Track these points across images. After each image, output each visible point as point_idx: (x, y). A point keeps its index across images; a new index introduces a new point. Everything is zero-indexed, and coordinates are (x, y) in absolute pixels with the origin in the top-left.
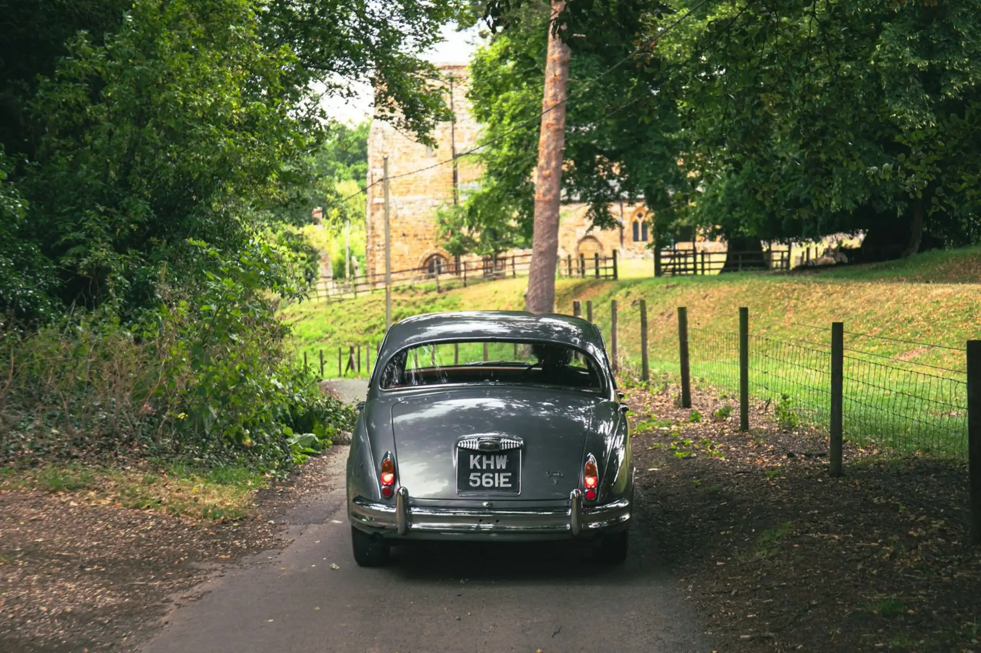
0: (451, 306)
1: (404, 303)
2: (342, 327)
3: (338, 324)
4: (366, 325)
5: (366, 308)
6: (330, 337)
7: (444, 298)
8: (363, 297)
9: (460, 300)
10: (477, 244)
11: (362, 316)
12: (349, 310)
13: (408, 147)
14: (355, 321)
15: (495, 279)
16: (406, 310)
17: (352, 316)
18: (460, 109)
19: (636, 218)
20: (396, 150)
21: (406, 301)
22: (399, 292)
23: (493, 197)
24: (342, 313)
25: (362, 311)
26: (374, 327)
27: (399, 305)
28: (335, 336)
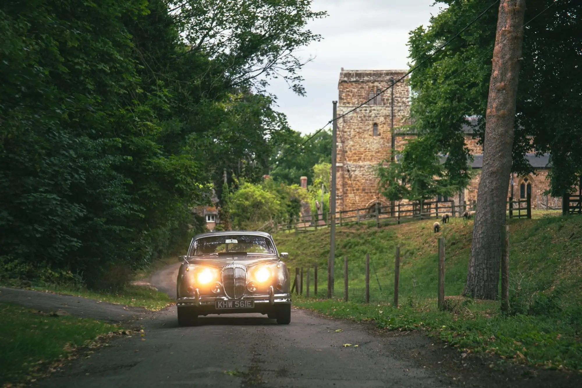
0: (388, 238)
1: (352, 235)
2: (304, 252)
3: (301, 249)
4: (322, 251)
5: (323, 238)
6: (294, 259)
7: (382, 232)
8: (321, 230)
9: (395, 233)
10: (408, 192)
11: (320, 244)
12: (310, 239)
13: (360, 128)
14: (314, 248)
15: (422, 219)
16: (352, 240)
17: (312, 243)
18: (399, 102)
19: (523, 181)
20: (352, 130)
21: (353, 233)
22: (348, 226)
23: (426, 145)
24: (305, 241)
25: (320, 240)
26: (328, 252)
27: (348, 236)
28: (299, 258)
